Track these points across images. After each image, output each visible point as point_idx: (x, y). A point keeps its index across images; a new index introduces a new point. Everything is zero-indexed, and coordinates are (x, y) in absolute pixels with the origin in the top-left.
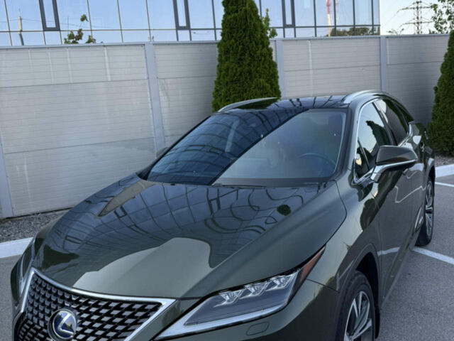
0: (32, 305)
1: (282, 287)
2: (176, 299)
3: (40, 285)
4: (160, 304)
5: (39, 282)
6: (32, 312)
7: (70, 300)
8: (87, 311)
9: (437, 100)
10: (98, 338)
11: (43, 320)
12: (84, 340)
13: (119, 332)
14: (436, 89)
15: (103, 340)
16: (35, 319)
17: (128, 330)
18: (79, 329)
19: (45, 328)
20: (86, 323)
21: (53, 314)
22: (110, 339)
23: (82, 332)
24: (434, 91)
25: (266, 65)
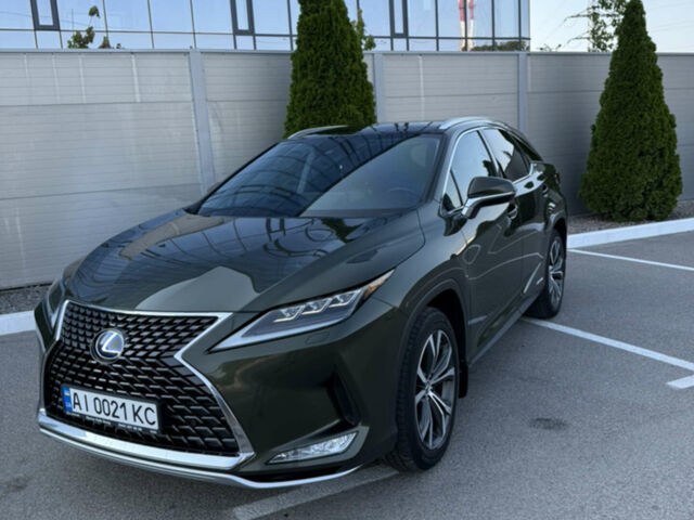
1: (346, 304)
2: (234, 312)
3: (78, 312)
4: (216, 318)
5: (76, 310)
6: (70, 338)
7: (115, 320)
9: (595, 143)
10: (150, 351)
11: (85, 342)
12: (133, 355)
13: (172, 345)
14: (594, 128)
15: (155, 354)
16: (75, 344)
17: (182, 342)
18: (128, 346)
19: (87, 349)
20: (136, 340)
21: (95, 335)
22: (162, 352)
23: (131, 348)
24: (591, 131)
25: (358, 87)
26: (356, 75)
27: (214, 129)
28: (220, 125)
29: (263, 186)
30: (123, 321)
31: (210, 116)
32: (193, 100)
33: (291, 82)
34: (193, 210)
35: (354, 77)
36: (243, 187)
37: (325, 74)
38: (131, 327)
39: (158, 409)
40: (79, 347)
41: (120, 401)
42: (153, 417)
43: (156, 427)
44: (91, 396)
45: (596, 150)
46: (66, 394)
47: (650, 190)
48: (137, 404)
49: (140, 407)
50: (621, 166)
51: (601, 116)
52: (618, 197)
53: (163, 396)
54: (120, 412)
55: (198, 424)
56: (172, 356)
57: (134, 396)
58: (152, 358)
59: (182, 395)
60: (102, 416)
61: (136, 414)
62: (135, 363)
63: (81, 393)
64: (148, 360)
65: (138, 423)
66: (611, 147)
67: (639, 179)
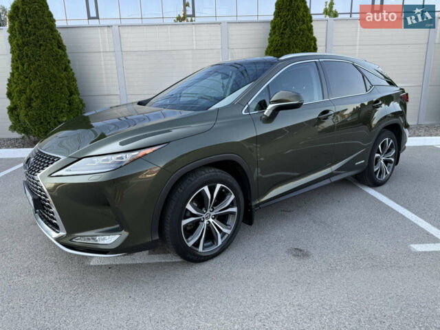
1: (124, 160)
4: (60, 158)
25: (304, 39)
26: (303, 32)
31: (230, 57)
32: (222, 48)
33: (269, 37)
35: (302, 33)
37: (284, 32)
39: (33, 199)
56: (37, 175)
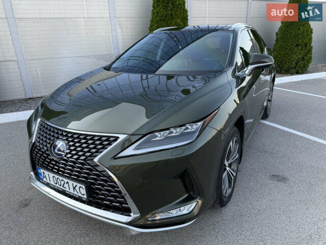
0: (39, 138)
1: (193, 130)
2: (128, 135)
3: (44, 127)
4: (118, 138)
5: (43, 125)
6: (39, 142)
7: (62, 134)
8: (72, 141)
9: (277, 40)
10: (80, 156)
11: (46, 146)
12: (71, 157)
13: (93, 153)
14: (277, 34)
15: (83, 158)
16: (41, 146)
17: (98, 152)
18: (68, 151)
19: (48, 150)
20: (72, 148)
21: (51, 142)
22: (87, 157)
23: (70, 153)
24: (275, 35)
25: (182, 11)
27: (119, 30)
28: (121, 28)
29: (140, 57)
30: (66, 136)
31: (117, 24)
32: (110, 17)
34: (108, 68)
35: (180, 7)
36: (132, 57)
37: (168, 5)
38: (70, 139)
39: (86, 187)
40: (43, 148)
41: (66, 180)
42: (83, 191)
43: (85, 196)
44: (51, 175)
45: (277, 43)
46: (39, 171)
47: (298, 61)
48: (75, 184)
49: (76, 185)
50: (288, 50)
51: (281, 28)
52: (285, 64)
53: (89, 180)
54: (66, 185)
55: (109, 196)
56: (93, 160)
57: (73, 178)
58: (81, 160)
59: (99, 181)
60: (57, 185)
61: (74, 188)
62: (72, 162)
63: (47, 173)
64: (79, 161)
65: (76, 193)
66: (284, 42)
67: (295, 56)
